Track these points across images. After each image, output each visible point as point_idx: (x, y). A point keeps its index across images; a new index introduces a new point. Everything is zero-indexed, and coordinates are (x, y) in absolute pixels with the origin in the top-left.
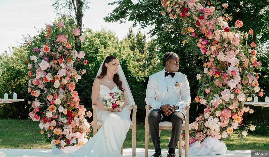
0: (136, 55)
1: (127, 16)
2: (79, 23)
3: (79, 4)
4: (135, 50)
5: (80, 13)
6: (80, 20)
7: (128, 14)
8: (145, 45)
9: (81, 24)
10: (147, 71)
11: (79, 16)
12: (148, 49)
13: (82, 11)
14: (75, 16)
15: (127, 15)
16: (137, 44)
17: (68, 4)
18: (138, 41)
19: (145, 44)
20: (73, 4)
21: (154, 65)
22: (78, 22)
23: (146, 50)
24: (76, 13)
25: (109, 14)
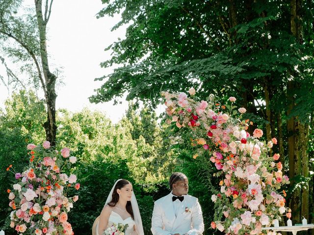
0: (141, 147)
1: (123, 92)
2: (51, 108)
3: (49, 80)
4: (140, 139)
5: (51, 93)
6: (52, 104)
7: (126, 88)
8: (156, 128)
9: (53, 109)
10: (161, 172)
11: (51, 97)
12: (160, 134)
13: (54, 90)
14: (45, 98)
15: (123, 90)
16: (142, 126)
17: (32, 79)
18: (144, 121)
19: (155, 126)
20: (40, 81)
21: (172, 160)
22: (49, 108)
23: (157, 136)
24: (46, 93)
25: (95, 90)
